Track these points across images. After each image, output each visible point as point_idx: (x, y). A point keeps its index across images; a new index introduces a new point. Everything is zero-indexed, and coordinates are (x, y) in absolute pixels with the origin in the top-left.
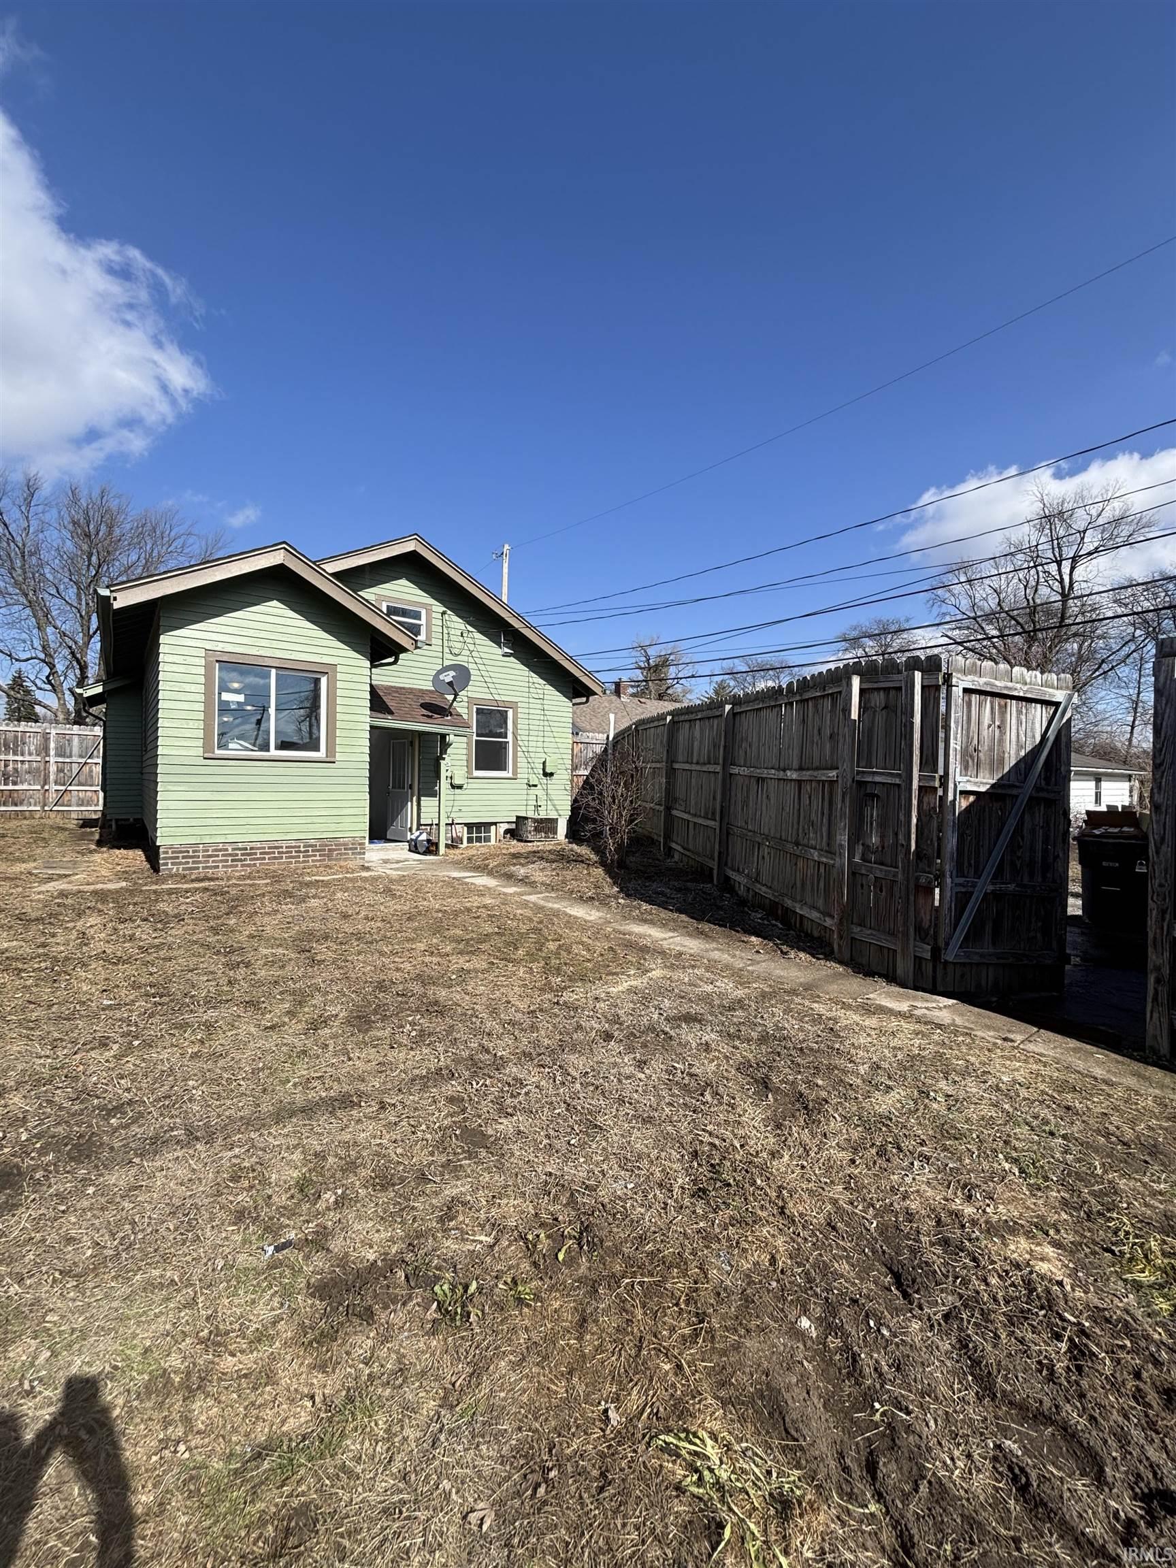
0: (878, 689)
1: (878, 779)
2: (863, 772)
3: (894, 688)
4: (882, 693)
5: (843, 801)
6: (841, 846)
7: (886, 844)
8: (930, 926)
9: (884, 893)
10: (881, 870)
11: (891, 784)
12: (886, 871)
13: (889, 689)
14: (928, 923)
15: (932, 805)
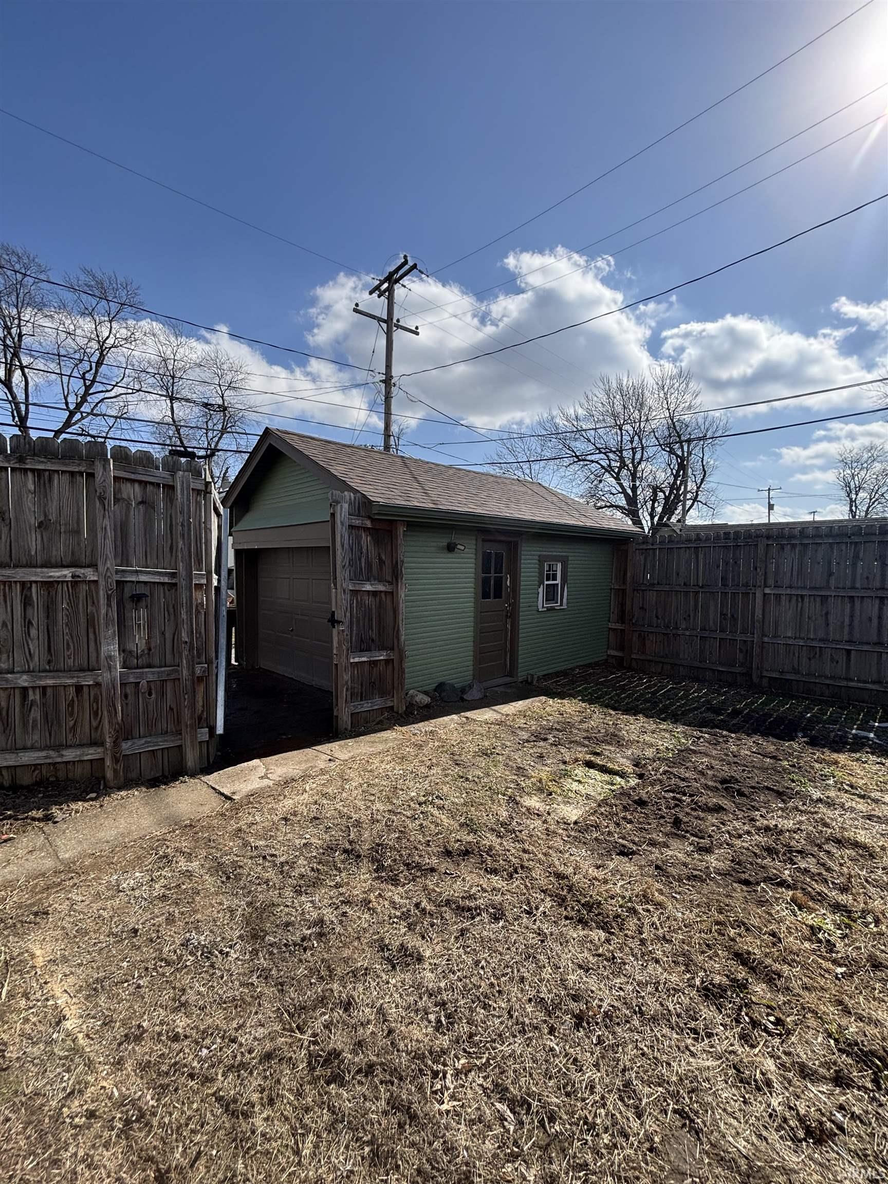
0: (133, 481)
1: (143, 578)
2: (123, 571)
3: (152, 483)
4: (137, 485)
5: (109, 605)
6: (110, 657)
7: (153, 645)
8: (203, 711)
9: (153, 696)
10: (153, 673)
11: (154, 583)
12: (158, 673)
13: (146, 483)
14: (201, 709)
15: (199, 601)
